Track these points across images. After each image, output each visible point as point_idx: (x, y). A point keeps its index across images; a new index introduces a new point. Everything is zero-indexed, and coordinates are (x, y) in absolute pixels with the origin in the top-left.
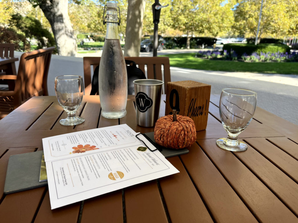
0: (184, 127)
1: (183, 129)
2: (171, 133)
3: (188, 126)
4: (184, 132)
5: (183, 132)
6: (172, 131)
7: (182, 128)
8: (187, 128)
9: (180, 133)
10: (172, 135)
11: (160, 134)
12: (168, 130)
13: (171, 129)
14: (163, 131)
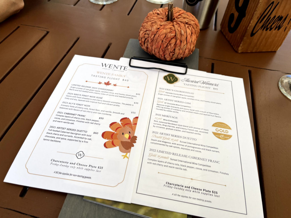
0: (177, 33)
1: (175, 35)
2: (157, 39)
3: (183, 32)
4: (175, 41)
5: (173, 41)
6: (159, 36)
7: (173, 34)
8: (181, 34)
9: (169, 41)
10: (158, 43)
11: (144, 37)
12: (154, 33)
13: (158, 33)
14: (148, 34)
